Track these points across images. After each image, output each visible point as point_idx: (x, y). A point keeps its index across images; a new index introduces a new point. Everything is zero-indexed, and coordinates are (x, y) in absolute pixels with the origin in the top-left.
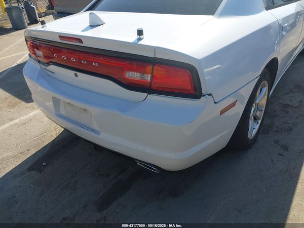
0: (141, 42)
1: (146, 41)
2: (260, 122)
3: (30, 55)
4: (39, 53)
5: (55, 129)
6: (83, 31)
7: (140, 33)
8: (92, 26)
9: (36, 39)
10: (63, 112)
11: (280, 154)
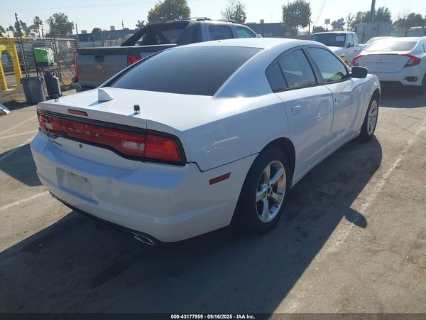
0: (136, 116)
1: (142, 115)
2: (280, 206)
3: (40, 128)
4: (49, 126)
5: (60, 212)
6: (90, 105)
7: (137, 108)
8: (100, 101)
9: (49, 112)
10: (65, 184)
11: (297, 240)
